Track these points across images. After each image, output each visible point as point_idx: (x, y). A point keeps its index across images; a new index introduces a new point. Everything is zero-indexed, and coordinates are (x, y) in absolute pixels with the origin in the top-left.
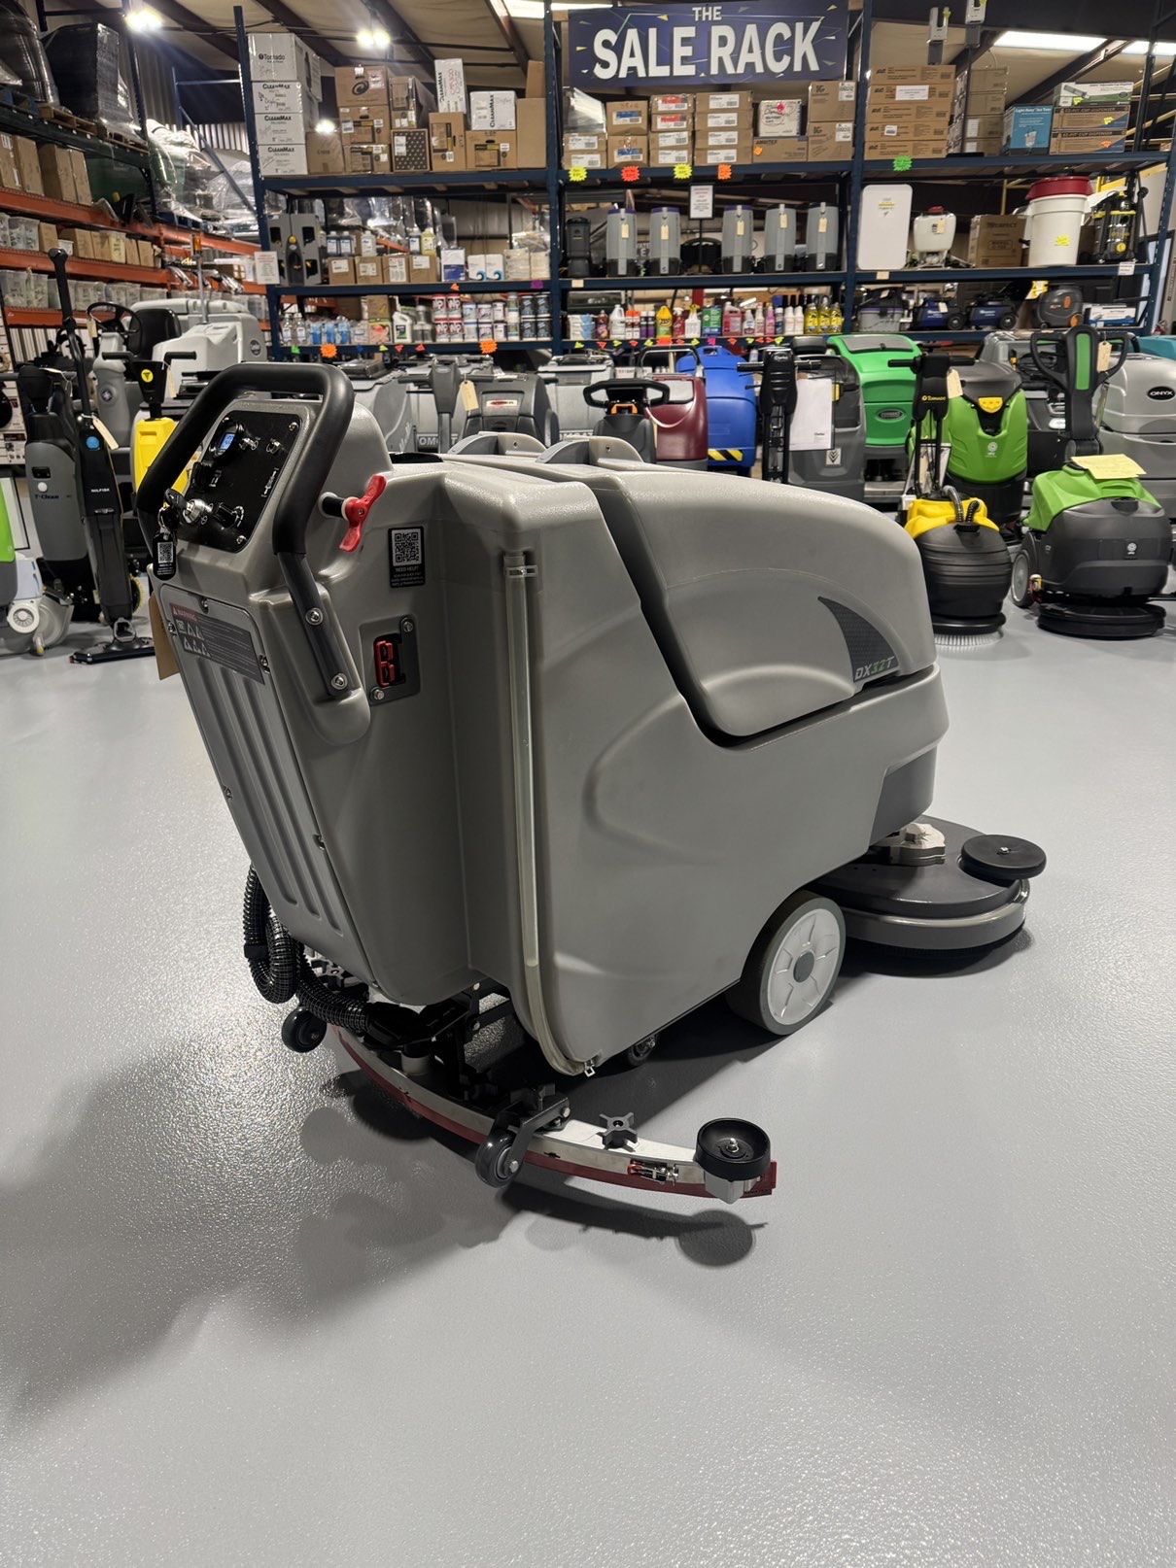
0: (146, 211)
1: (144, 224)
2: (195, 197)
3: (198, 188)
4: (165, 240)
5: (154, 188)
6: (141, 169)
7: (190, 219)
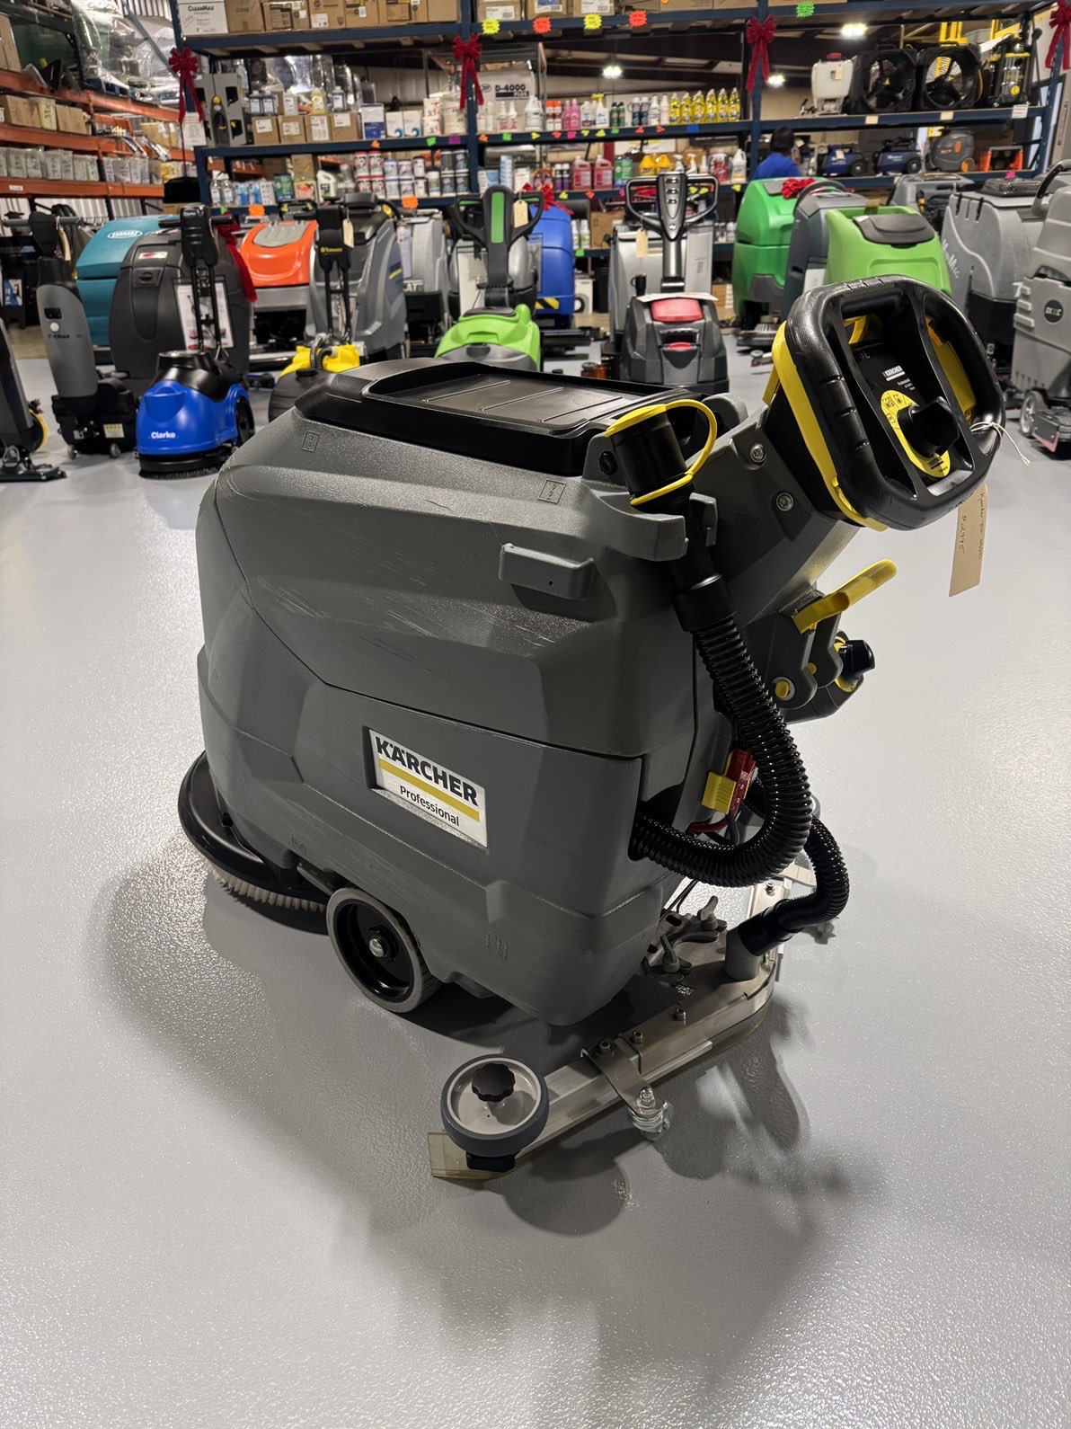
0: (74, 78)
1: (73, 90)
2: (121, 64)
3: (123, 54)
4: (94, 107)
5: (80, 54)
6: (66, 35)
7: (117, 86)
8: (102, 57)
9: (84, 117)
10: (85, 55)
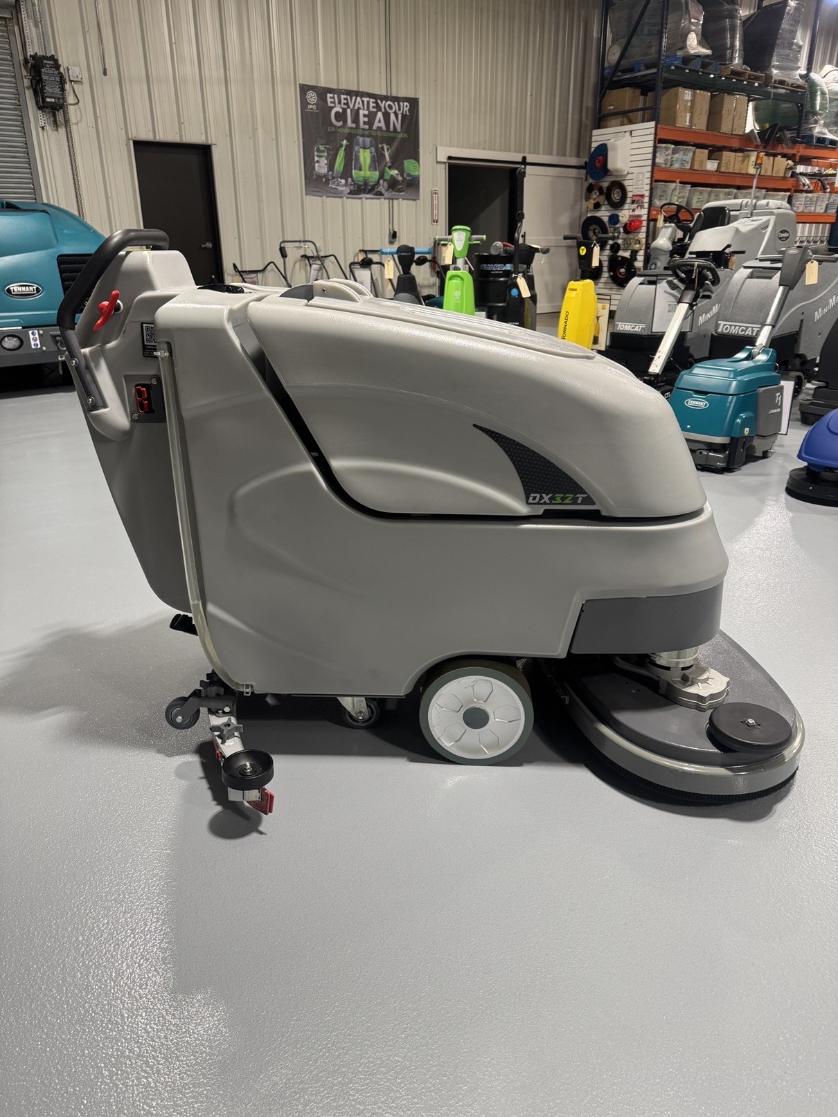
0: (789, 136)
1: (786, 145)
4: (800, 157)
5: (803, 118)
6: (797, 104)
7: (829, 139)
8: (825, 118)
9: (788, 164)
10: (810, 116)
